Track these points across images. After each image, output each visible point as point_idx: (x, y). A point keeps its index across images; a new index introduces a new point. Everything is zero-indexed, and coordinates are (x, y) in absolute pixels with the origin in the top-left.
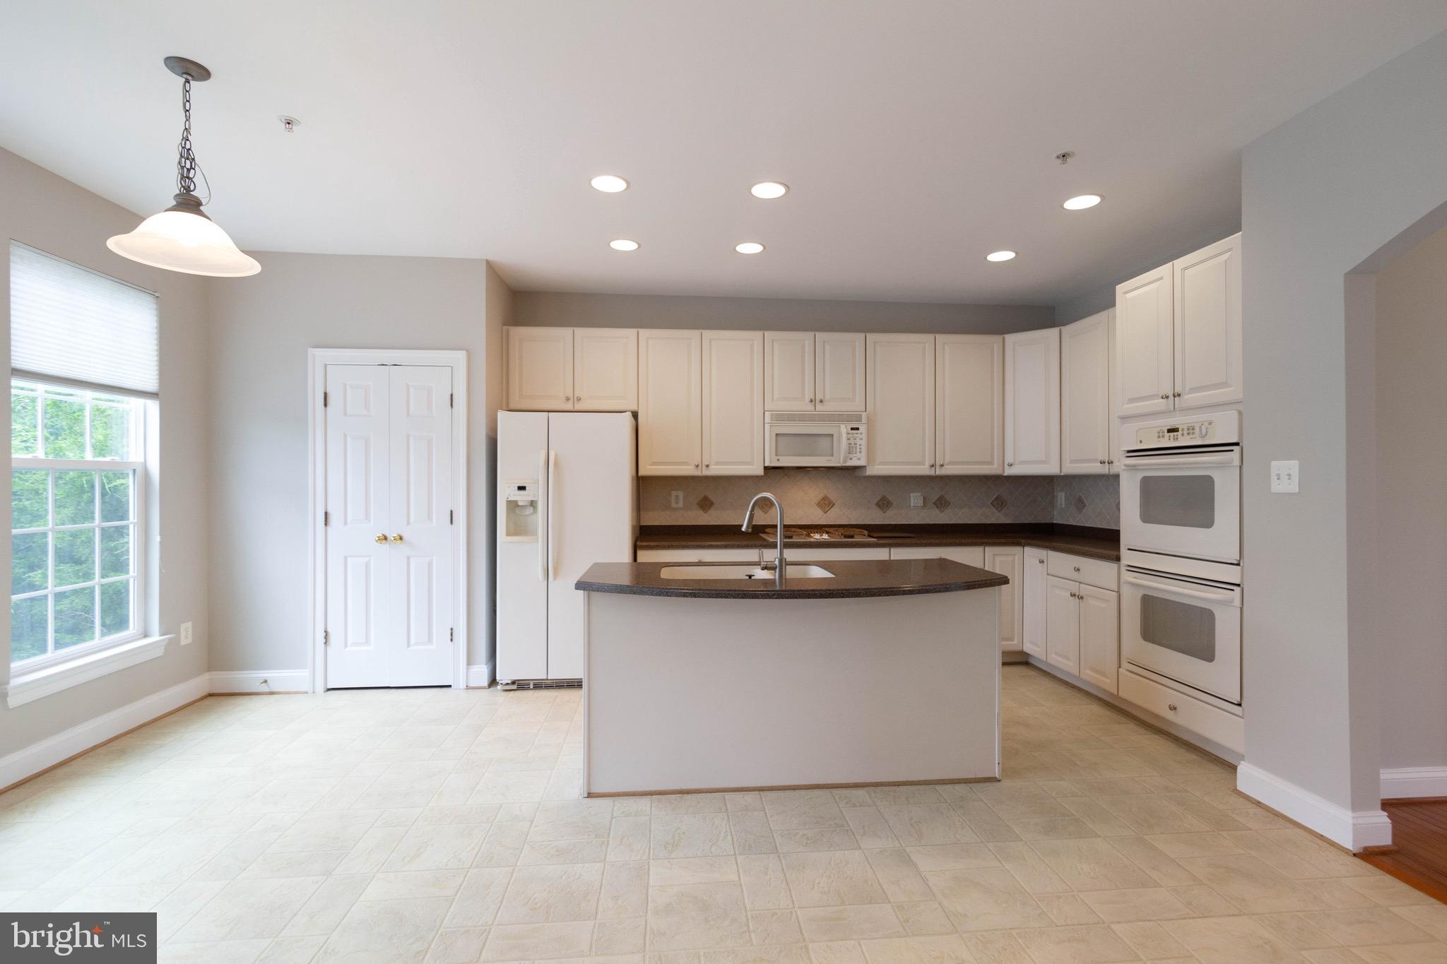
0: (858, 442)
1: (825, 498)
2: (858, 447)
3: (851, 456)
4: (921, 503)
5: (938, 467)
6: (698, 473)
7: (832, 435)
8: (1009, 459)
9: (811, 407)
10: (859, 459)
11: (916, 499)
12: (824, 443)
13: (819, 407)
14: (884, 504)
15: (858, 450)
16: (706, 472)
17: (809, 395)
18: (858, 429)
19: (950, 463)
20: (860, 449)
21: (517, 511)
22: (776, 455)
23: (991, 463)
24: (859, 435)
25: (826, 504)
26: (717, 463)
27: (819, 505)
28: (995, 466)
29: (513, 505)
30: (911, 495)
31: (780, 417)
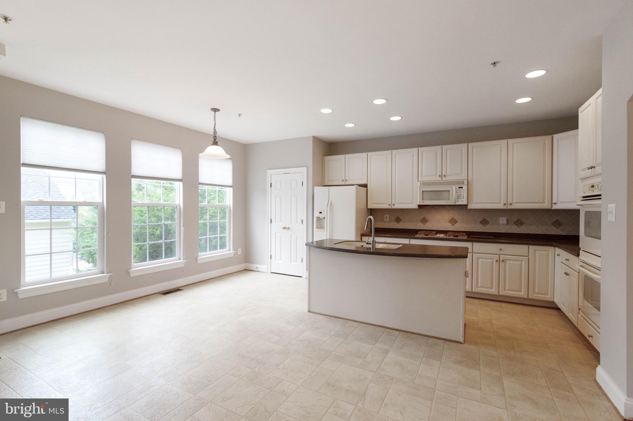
0: (462, 193)
1: (452, 219)
2: (462, 196)
3: (459, 200)
4: (505, 222)
5: (509, 205)
6: (390, 207)
7: (449, 191)
8: (554, 201)
9: (440, 179)
10: (463, 201)
11: (503, 220)
12: (446, 194)
13: (444, 178)
14: (484, 222)
15: (462, 197)
16: (393, 207)
17: (439, 173)
18: (462, 188)
19: (516, 203)
20: (463, 197)
21: (320, 220)
22: (422, 200)
23: (543, 202)
24: (463, 191)
25: (453, 221)
26: (398, 204)
27: (450, 221)
28: (546, 204)
29: (318, 218)
30: (500, 218)
31: (424, 184)
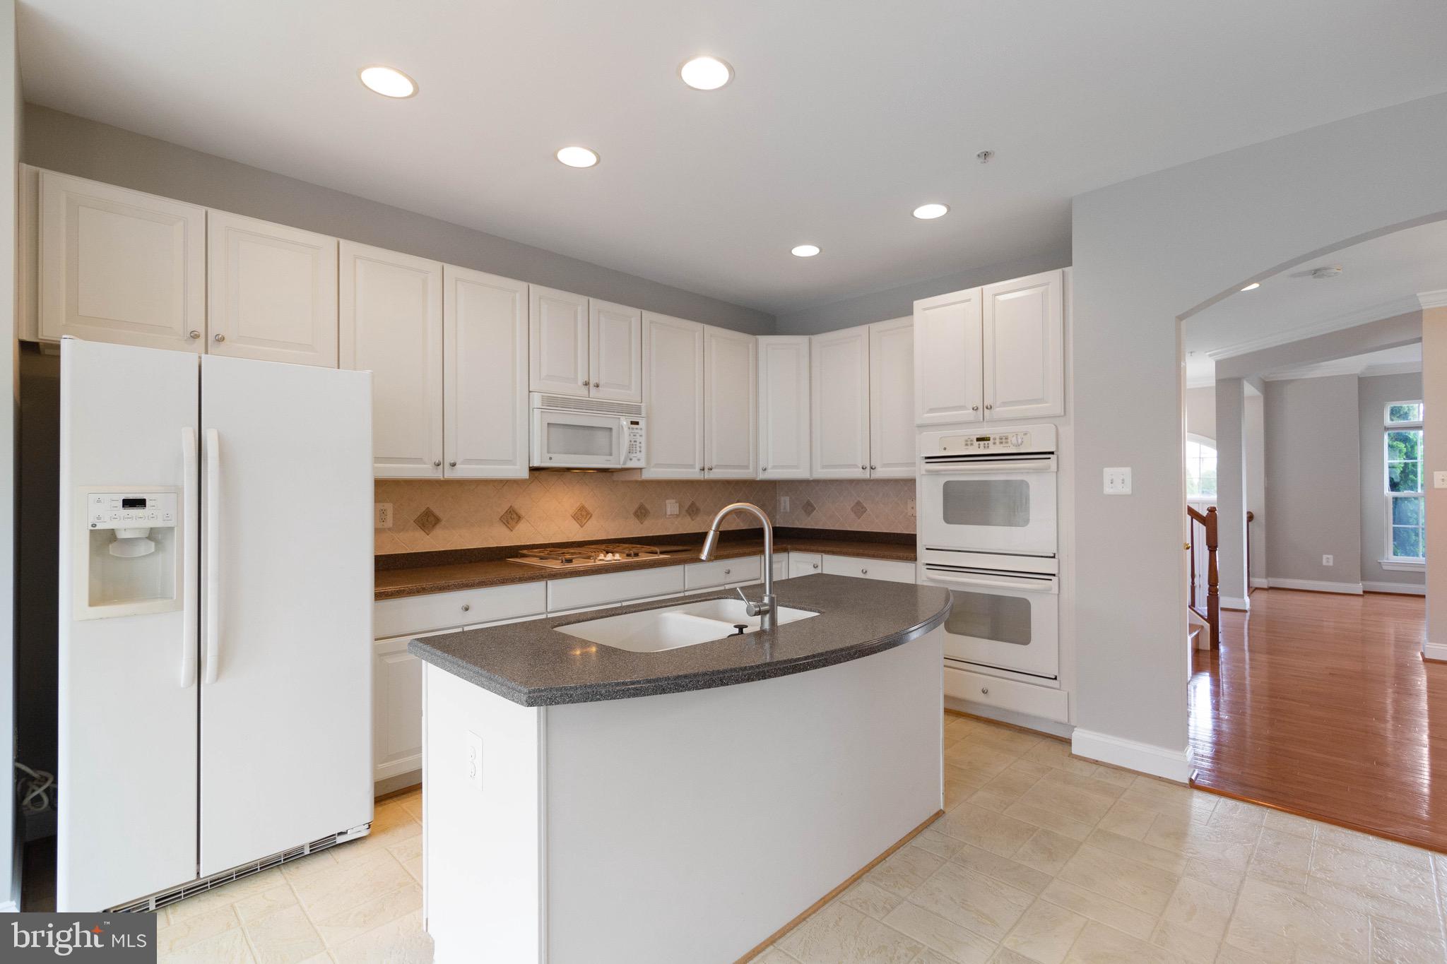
0: (639, 439)
1: (582, 508)
2: (638, 443)
3: (632, 456)
4: (676, 511)
5: (706, 470)
6: (437, 475)
7: (611, 429)
8: (762, 464)
9: (584, 391)
10: (639, 460)
11: (671, 507)
12: (601, 438)
13: (593, 390)
14: (641, 513)
15: (638, 449)
16: (450, 474)
17: (581, 378)
18: (637, 423)
19: (718, 467)
20: (640, 447)
22: (548, 452)
23: (747, 467)
24: (639, 431)
25: (582, 515)
26: (467, 462)
27: (575, 517)
28: (751, 470)
30: (667, 501)
31: (552, 402)
